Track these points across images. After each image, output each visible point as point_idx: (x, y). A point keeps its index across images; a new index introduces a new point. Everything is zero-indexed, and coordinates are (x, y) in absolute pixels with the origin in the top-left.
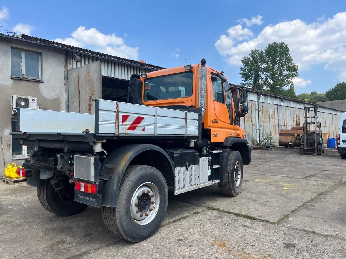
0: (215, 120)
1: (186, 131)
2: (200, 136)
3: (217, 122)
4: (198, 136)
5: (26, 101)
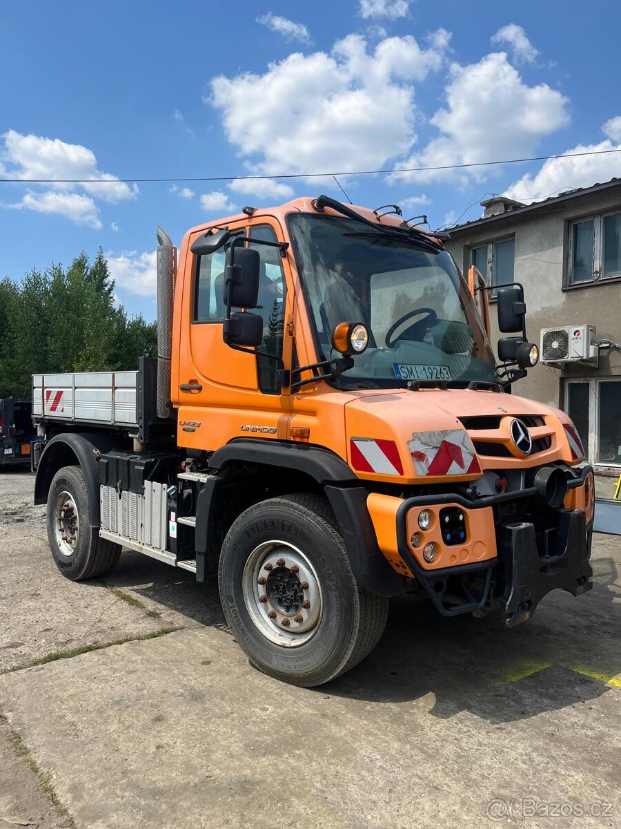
0: (193, 381)
1: (114, 413)
2: (141, 427)
3: (200, 389)
4: (137, 426)
5: (563, 337)
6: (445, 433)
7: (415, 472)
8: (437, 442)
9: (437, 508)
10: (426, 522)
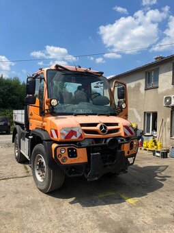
3: (32, 115)
4: (25, 124)
5: (170, 98)
6: (72, 128)
7: (61, 138)
8: (69, 130)
9: (66, 148)
10: (64, 152)
